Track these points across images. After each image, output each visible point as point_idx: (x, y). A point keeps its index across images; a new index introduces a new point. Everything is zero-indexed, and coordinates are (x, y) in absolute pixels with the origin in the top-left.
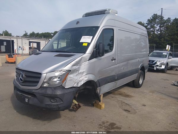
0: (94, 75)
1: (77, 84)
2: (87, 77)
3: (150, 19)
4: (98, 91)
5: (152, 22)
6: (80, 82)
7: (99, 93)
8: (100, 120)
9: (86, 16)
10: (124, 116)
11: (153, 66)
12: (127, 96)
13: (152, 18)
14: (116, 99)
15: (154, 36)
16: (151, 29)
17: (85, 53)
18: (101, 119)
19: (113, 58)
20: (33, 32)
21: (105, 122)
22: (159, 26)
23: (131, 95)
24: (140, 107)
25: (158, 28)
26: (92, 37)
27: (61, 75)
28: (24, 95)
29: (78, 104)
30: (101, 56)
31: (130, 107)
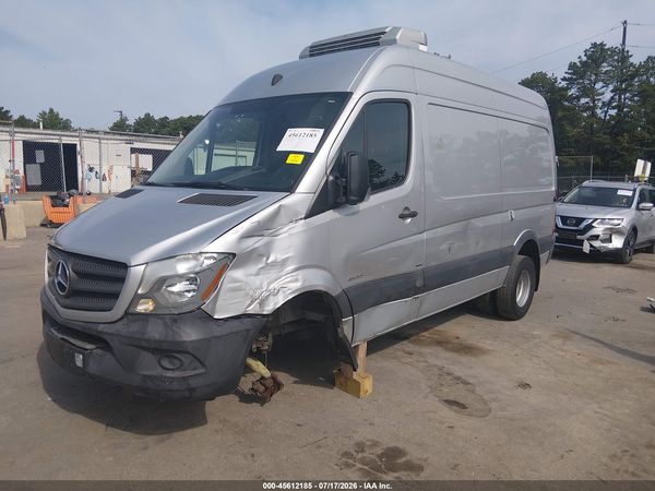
0: (329, 271)
1: (262, 304)
2: (300, 277)
3: (577, 61)
4: (347, 330)
5: (585, 72)
6: (271, 297)
7: (350, 339)
8: (350, 438)
9: (311, 56)
10: (443, 423)
11: (579, 237)
12: (466, 349)
13: (584, 59)
14: (422, 359)
15: (592, 125)
16: (583, 101)
17: (291, 189)
18: (354, 432)
19: (406, 208)
20: (148, 115)
21: (368, 443)
22: (611, 87)
23: (480, 345)
24: (508, 393)
25: (608, 96)
26: (322, 131)
27: (198, 269)
28: (72, 341)
29: (273, 378)
30: (355, 203)
31: (469, 390)
